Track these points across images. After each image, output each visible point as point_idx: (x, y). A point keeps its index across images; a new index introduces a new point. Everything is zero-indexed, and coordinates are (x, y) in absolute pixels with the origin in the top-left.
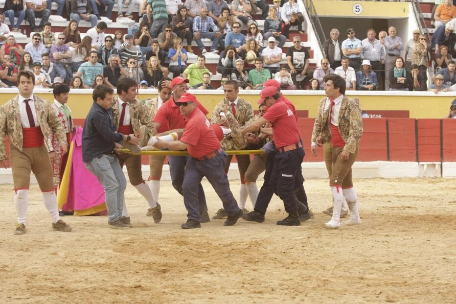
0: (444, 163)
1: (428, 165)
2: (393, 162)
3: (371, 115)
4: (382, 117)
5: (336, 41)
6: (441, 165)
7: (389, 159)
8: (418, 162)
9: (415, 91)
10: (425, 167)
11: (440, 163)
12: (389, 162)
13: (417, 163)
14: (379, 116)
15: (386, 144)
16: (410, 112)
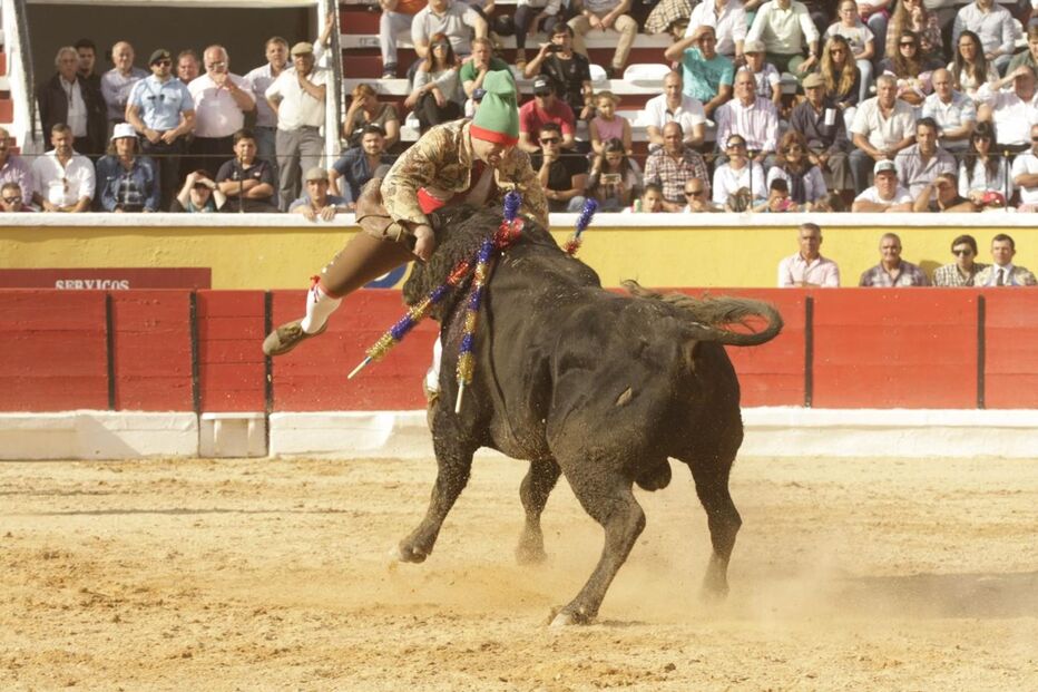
0: (273, 417)
1: (224, 421)
2: (124, 414)
3: (99, 282)
4: (129, 285)
5: (72, 83)
6: (267, 419)
7: (114, 403)
8: (199, 412)
9: (246, 211)
10: (217, 425)
11: (262, 415)
12: (112, 413)
13: (193, 415)
14: (123, 285)
15: (105, 364)
16: (213, 272)
